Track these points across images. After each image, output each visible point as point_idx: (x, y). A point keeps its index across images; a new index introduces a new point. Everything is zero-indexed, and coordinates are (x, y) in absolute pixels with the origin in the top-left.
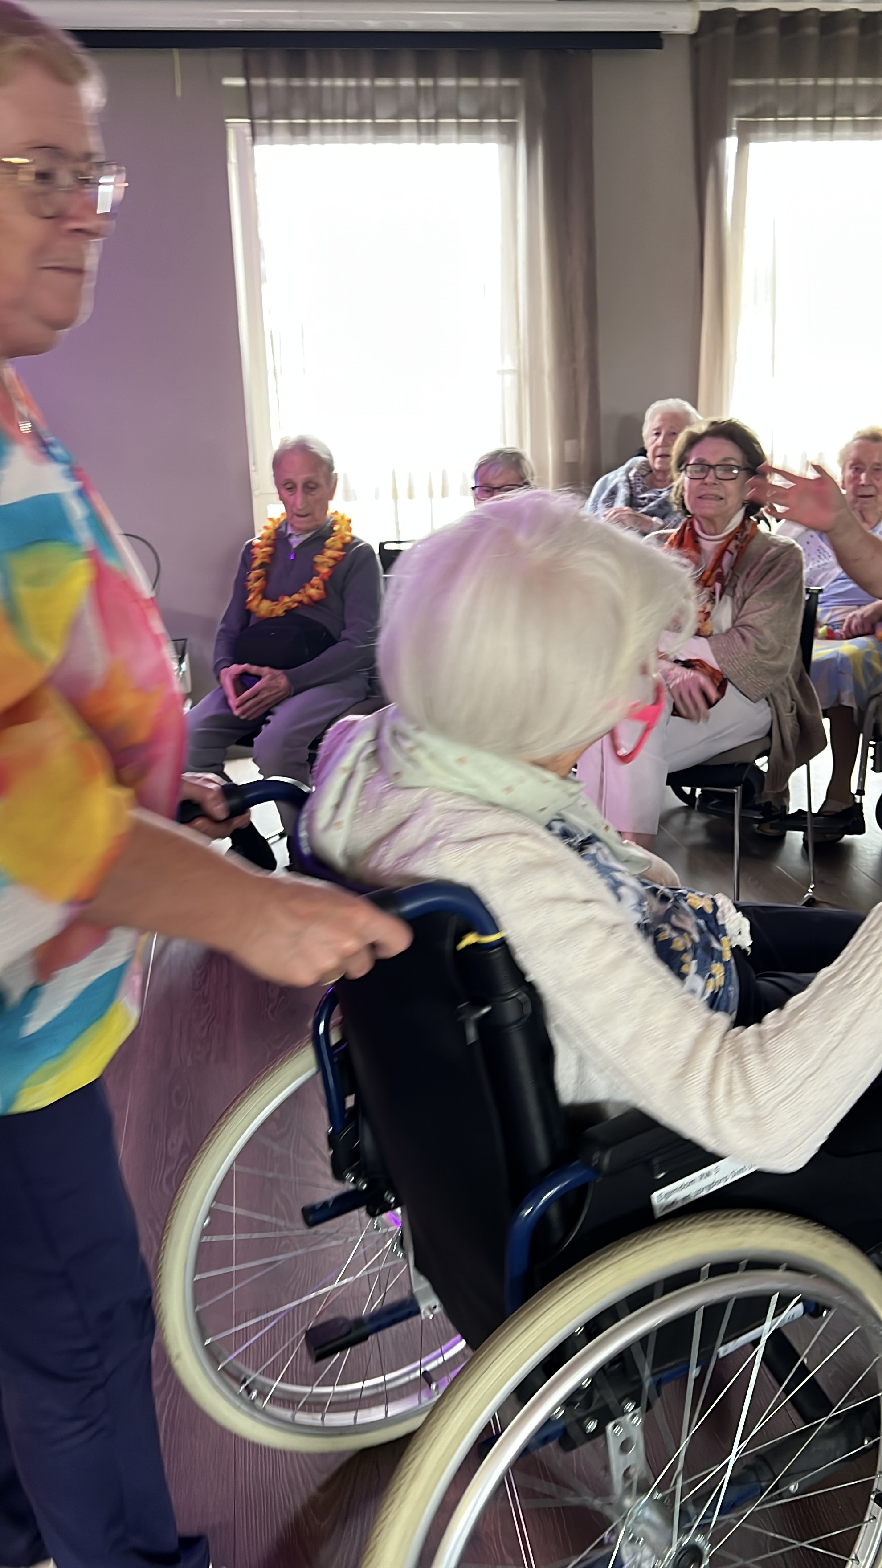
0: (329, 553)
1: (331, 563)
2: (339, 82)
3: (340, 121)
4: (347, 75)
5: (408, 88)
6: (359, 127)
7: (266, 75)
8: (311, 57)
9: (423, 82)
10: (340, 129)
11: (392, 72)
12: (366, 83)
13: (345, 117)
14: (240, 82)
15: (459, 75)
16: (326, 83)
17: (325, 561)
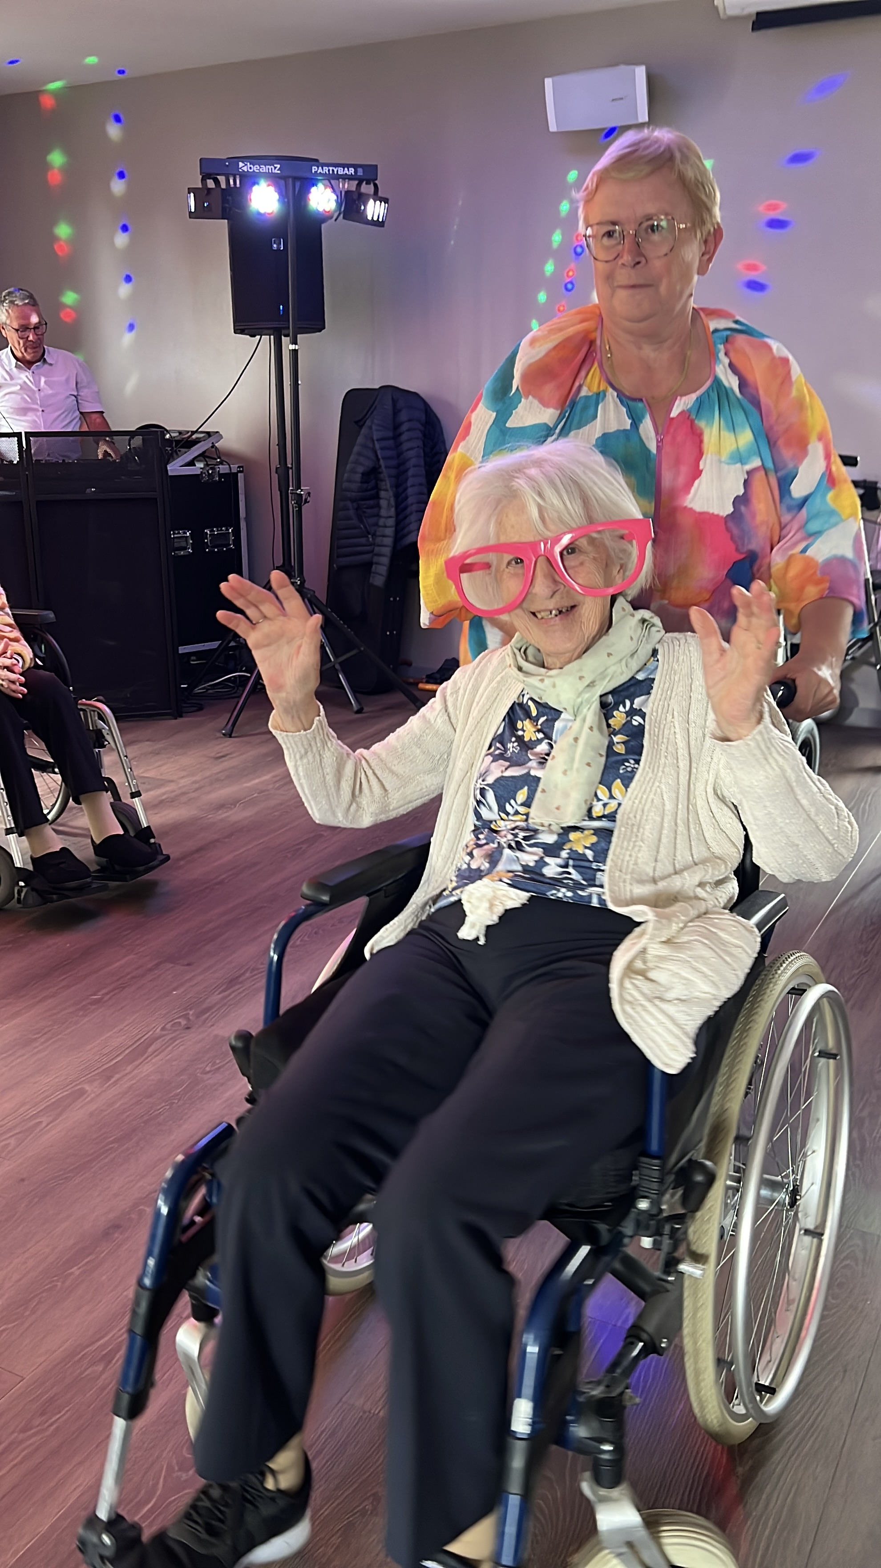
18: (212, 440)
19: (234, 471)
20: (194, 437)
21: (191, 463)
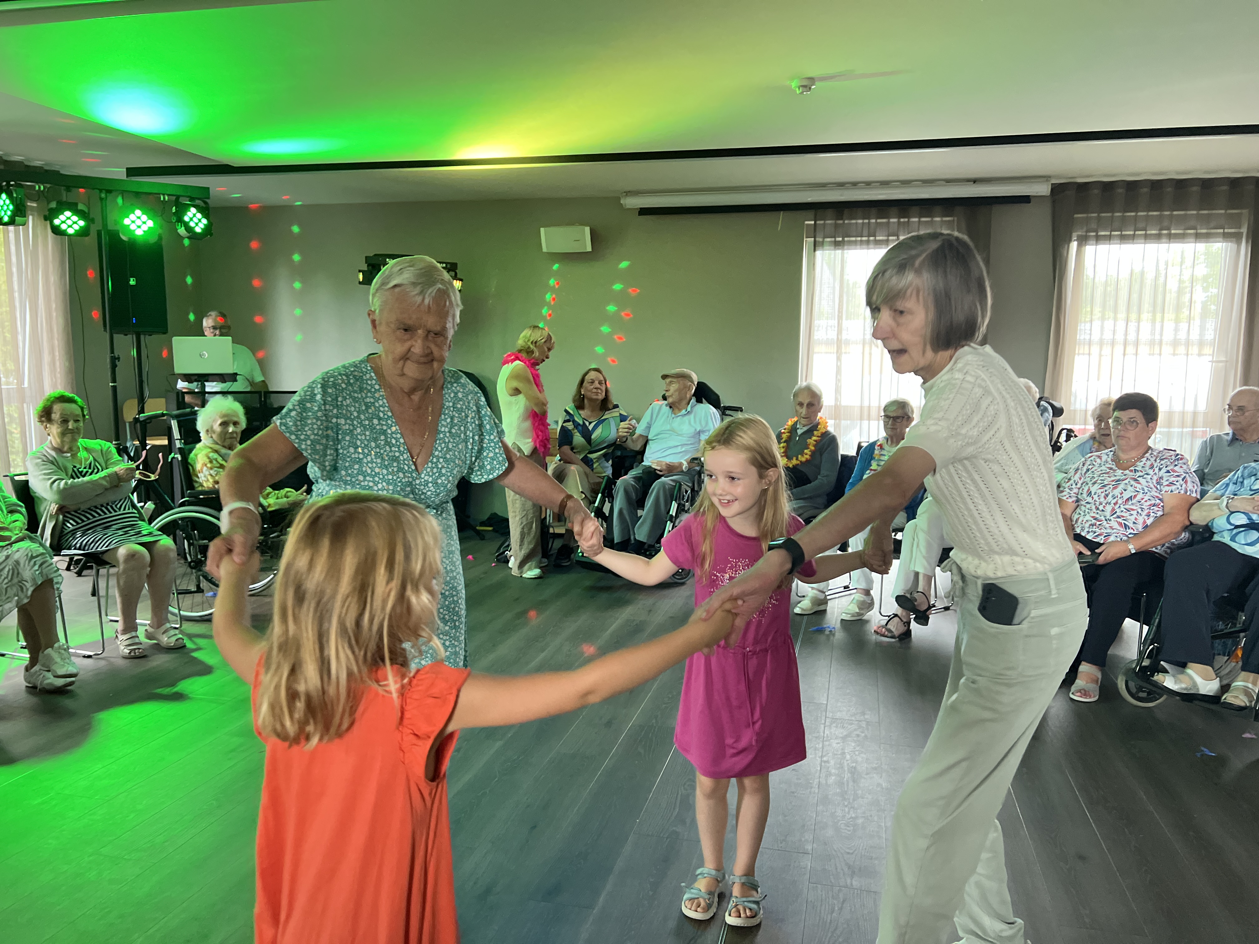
0: (814, 438)
1: (815, 443)
2: (860, 221)
3: (859, 239)
4: (864, 219)
5: (894, 223)
6: (868, 242)
7: (824, 219)
8: (846, 211)
9: (902, 220)
10: (859, 243)
11: (888, 217)
12: (873, 221)
13: (862, 237)
14: (813, 222)
15: (920, 216)
16: (854, 221)
17: (812, 441)
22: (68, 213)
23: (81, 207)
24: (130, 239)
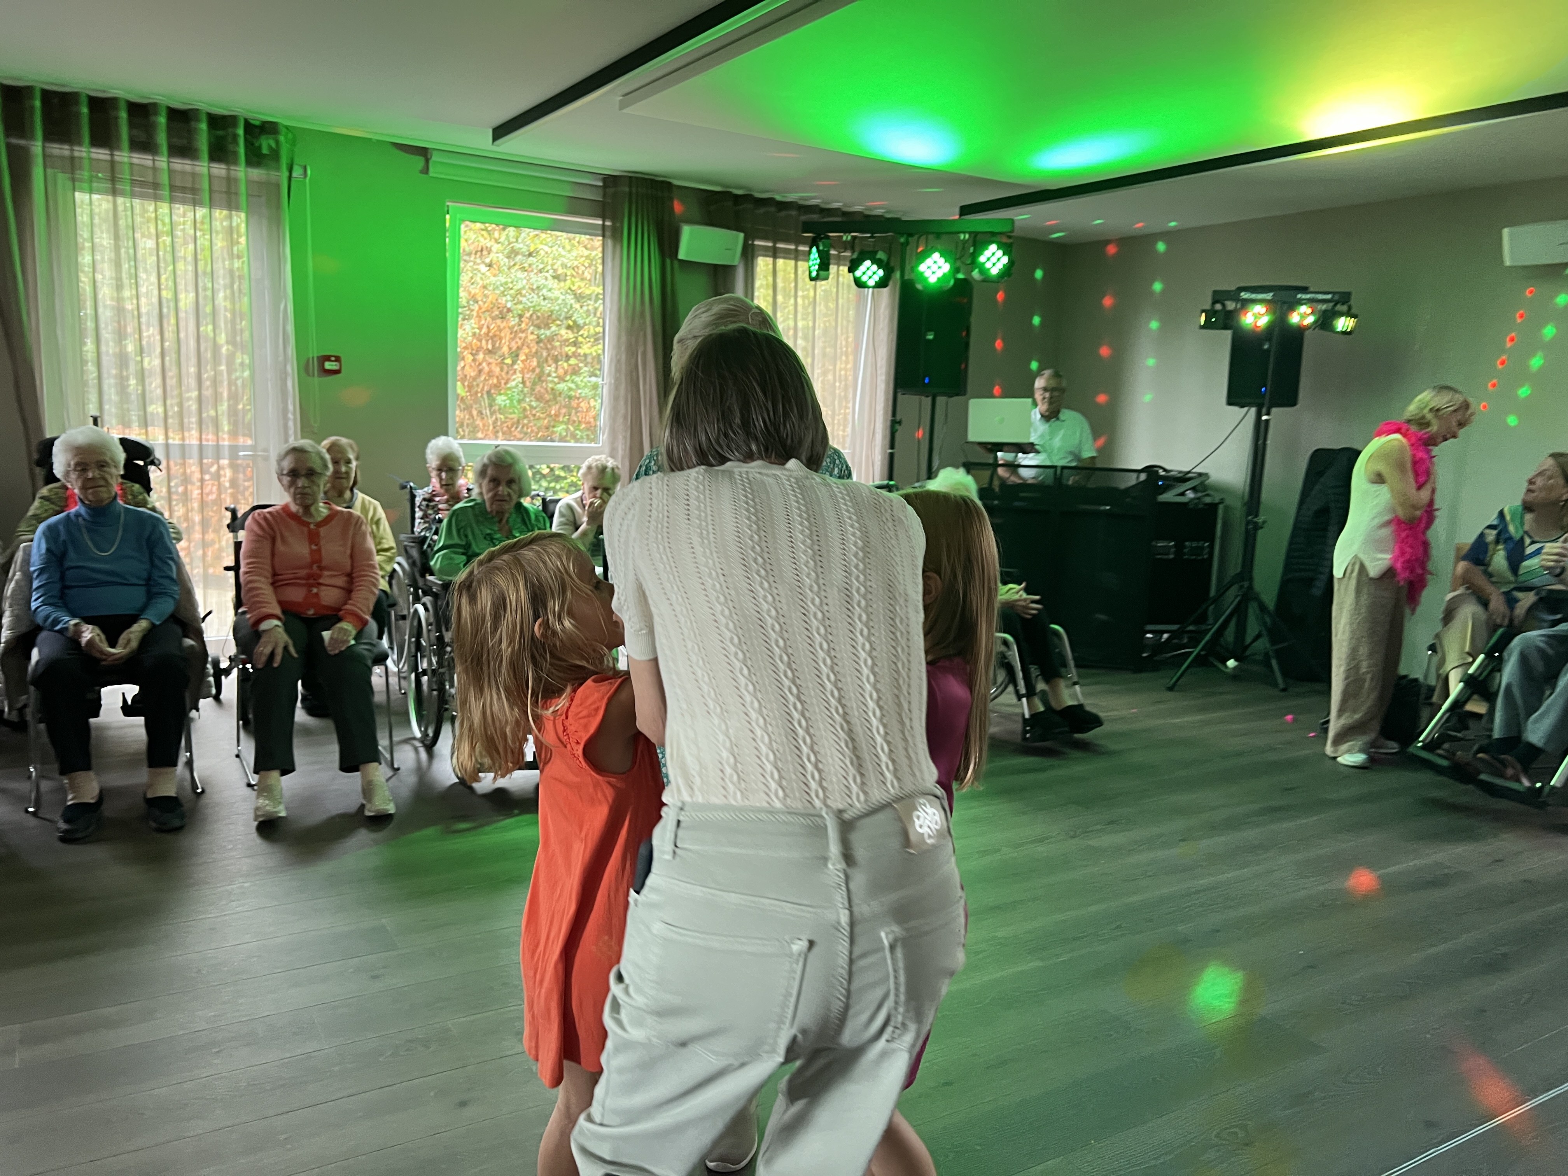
18: (1202, 479)
19: (1217, 500)
20: (1190, 475)
21: (1183, 494)
22: (868, 263)
23: (881, 255)
24: (924, 287)
